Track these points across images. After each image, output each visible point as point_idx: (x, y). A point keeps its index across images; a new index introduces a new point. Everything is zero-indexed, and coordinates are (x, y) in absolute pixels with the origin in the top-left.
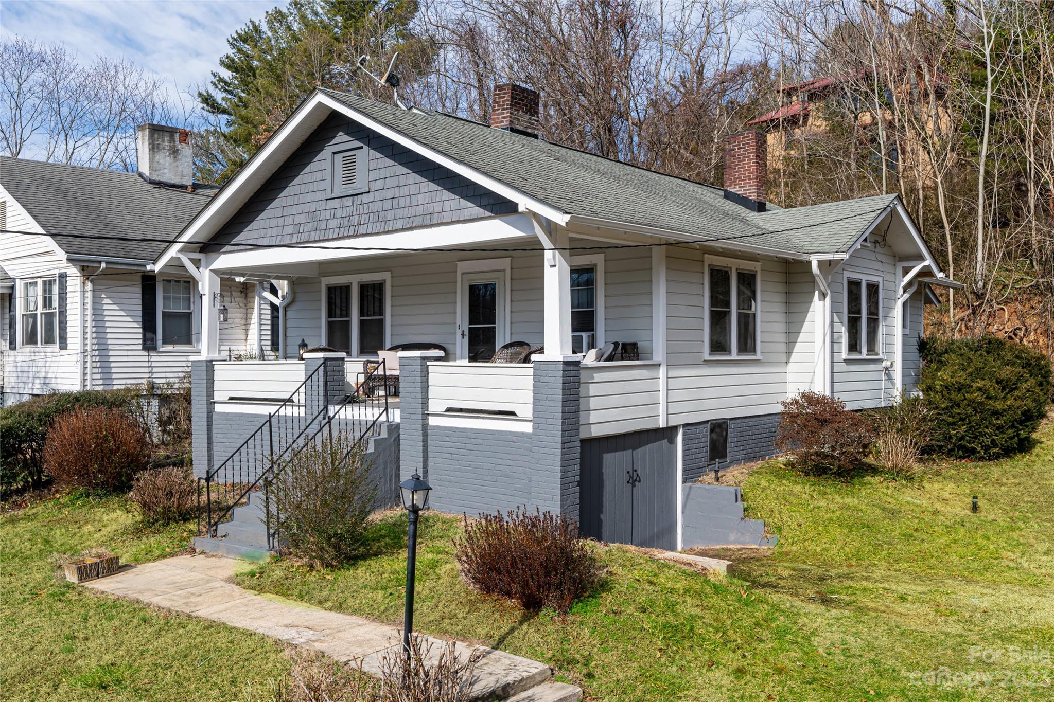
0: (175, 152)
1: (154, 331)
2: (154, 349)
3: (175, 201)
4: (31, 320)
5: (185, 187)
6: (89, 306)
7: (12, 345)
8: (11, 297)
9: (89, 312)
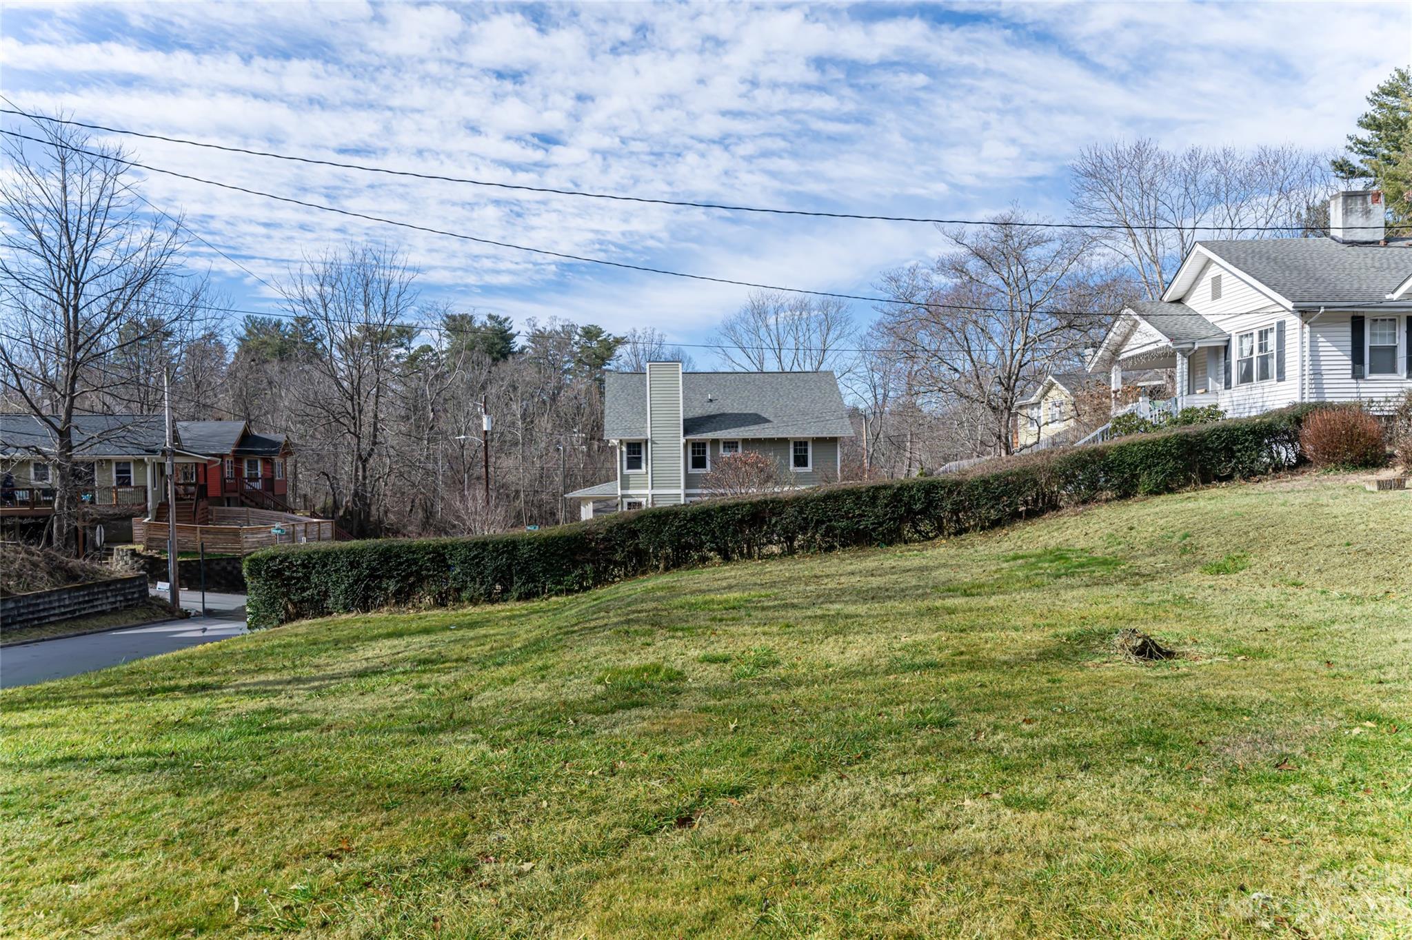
0: (1367, 212)
1: (1362, 362)
2: (1362, 377)
3: (1370, 255)
4: (1244, 365)
5: (1378, 242)
6: (1307, 344)
7: (1228, 385)
8: (1227, 348)
9: (1307, 349)
